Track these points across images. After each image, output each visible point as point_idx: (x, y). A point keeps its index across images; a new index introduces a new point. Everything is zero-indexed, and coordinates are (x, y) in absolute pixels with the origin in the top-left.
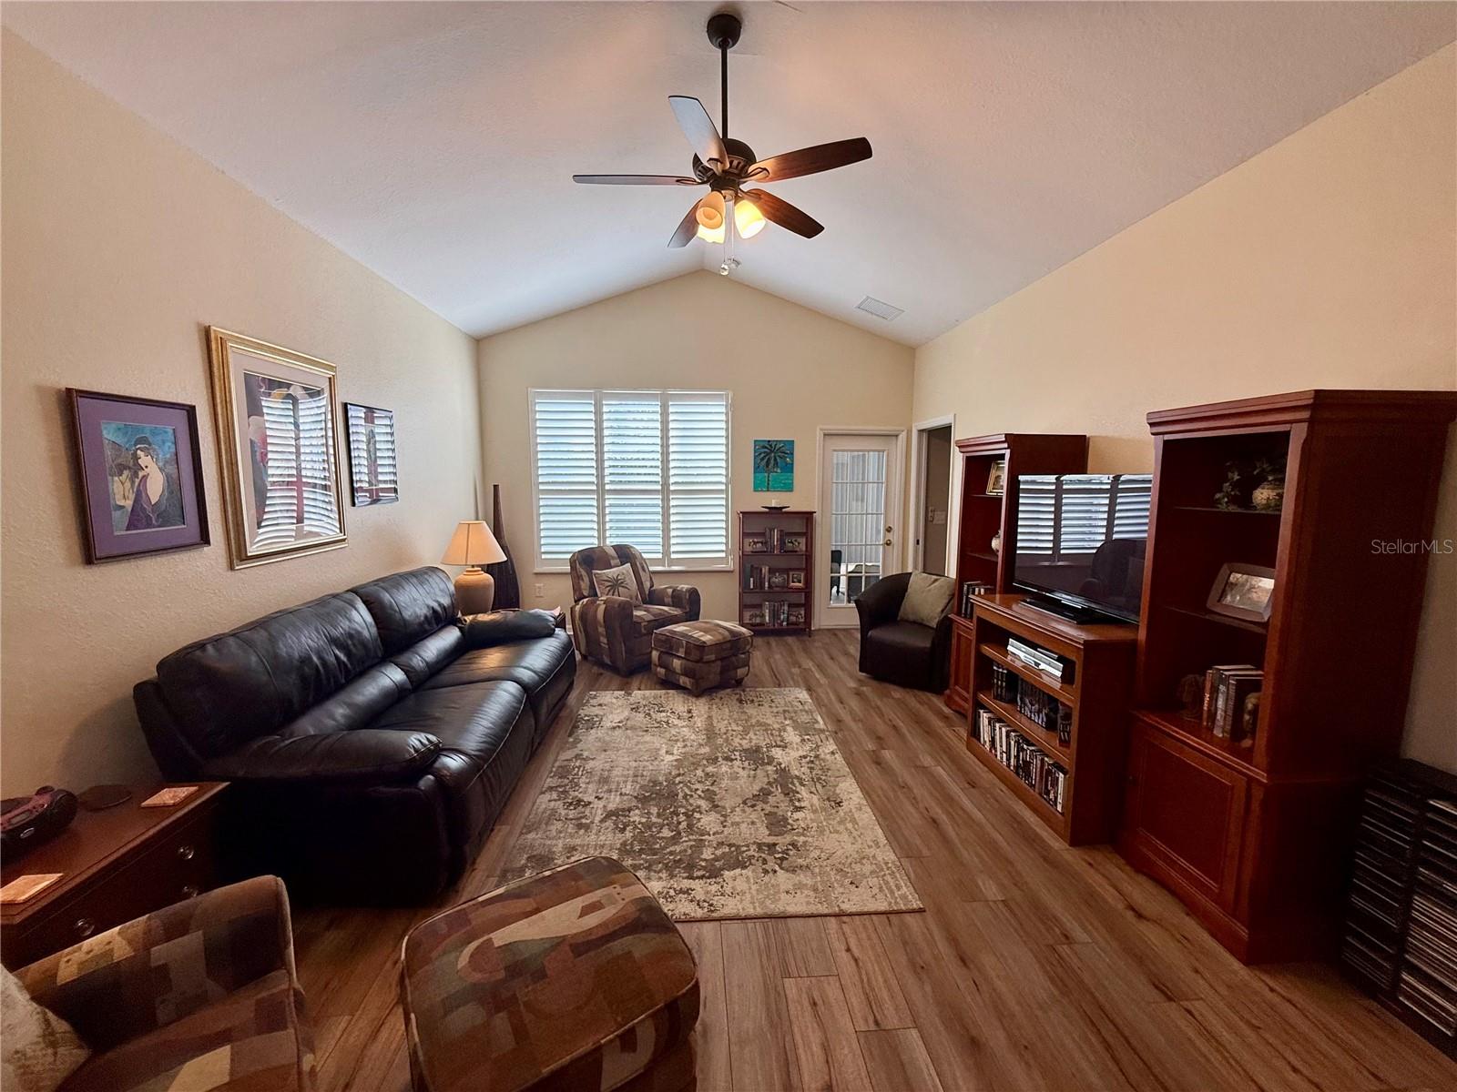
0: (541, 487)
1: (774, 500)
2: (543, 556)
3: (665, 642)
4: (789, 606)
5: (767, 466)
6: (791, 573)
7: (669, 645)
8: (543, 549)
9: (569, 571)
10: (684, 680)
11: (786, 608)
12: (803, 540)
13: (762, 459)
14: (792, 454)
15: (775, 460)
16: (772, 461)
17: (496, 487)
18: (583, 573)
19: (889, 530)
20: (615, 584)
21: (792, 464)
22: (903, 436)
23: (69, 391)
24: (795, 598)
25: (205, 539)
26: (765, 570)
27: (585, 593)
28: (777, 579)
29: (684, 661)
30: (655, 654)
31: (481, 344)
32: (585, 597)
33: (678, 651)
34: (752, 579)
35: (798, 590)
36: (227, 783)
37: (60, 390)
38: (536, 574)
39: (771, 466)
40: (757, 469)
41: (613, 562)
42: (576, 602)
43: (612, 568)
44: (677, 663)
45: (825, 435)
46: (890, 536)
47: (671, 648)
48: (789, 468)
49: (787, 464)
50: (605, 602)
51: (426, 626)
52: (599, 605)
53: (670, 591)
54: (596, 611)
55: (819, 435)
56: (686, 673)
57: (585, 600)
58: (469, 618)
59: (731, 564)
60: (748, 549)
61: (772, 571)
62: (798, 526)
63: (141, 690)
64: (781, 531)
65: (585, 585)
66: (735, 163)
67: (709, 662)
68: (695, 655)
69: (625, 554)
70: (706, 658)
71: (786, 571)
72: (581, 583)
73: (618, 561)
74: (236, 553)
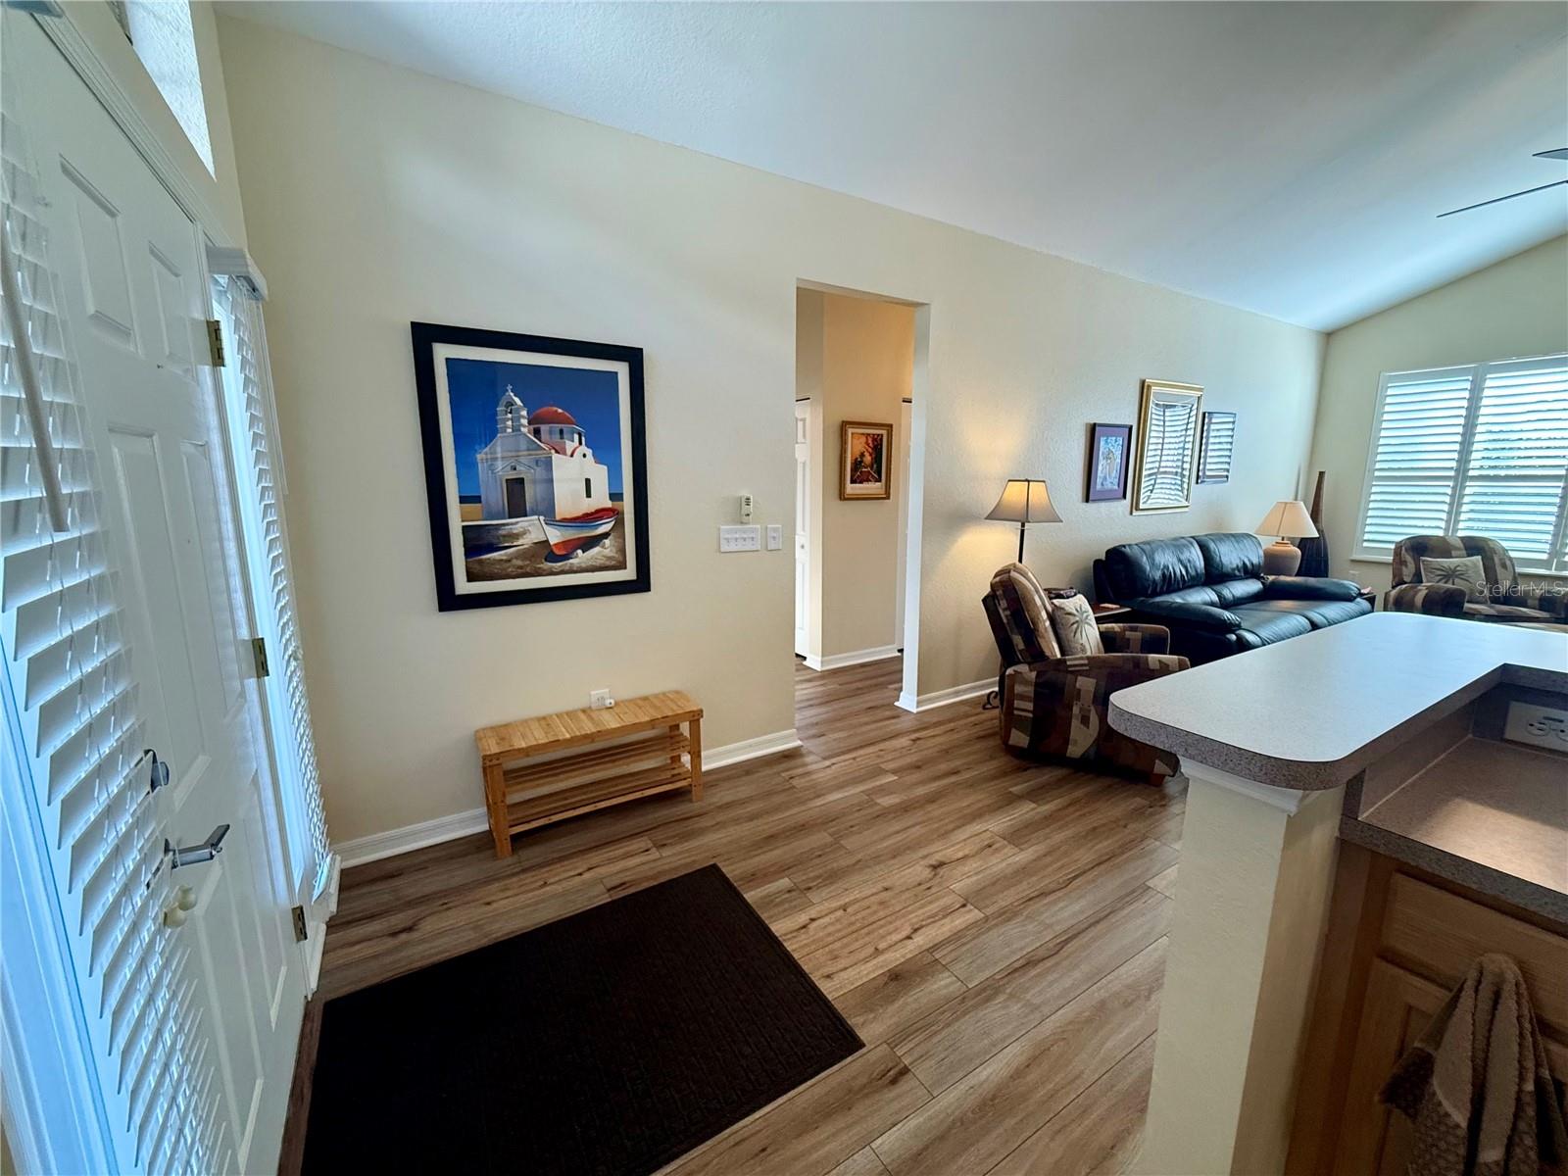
0: (1377, 474)
2: (1365, 544)
8: (1366, 537)
9: (1391, 561)
17: (1322, 474)
18: (1409, 559)
20: (1451, 575)
23: (1096, 424)
25: (1124, 497)
27: (1406, 579)
31: (1331, 337)
32: (1406, 583)
36: (1128, 609)
38: (1353, 561)
41: (1454, 553)
42: (1393, 587)
43: (1452, 557)
50: (1428, 588)
51: (1237, 572)
52: (1420, 590)
53: (1539, 594)
54: (1414, 596)
57: (1404, 586)
58: (1271, 578)
63: (1097, 562)
65: (1408, 573)
69: (1477, 547)
72: (1404, 568)
73: (1464, 552)
74: (1135, 506)
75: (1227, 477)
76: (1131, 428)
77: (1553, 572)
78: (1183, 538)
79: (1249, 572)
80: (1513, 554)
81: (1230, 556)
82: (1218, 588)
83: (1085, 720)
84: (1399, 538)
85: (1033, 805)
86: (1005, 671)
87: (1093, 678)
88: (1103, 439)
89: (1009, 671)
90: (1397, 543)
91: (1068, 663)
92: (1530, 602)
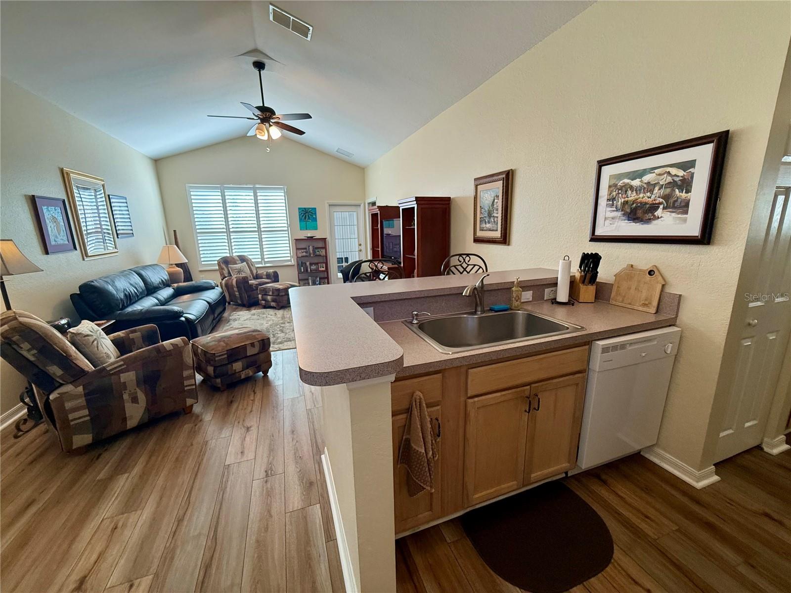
0: (198, 231)
1: (309, 234)
2: (203, 263)
3: (264, 290)
4: (320, 278)
5: (305, 219)
6: (319, 265)
7: (265, 292)
8: (202, 259)
9: (218, 269)
10: (273, 304)
11: (318, 279)
12: (324, 251)
13: (303, 216)
14: (315, 213)
15: (308, 216)
16: (307, 217)
17: (175, 231)
18: (224, 267)
19: (360, 245)
20: (239, 271)
21: (316, 218)
22: (362, 205)
23: (33, 196)
24: (322, 275)
25: (75, 248)
26: (308, 264)
27: (226, 275)
28: (313, 267)
29: (272, 297)
30: (260, 296)
31: (157, 162)
32: (226, 277)
33: (269, 293)
34: (302, 268)
35: (323, 271)
36: (114, 321)
37: (30, 196)
38: (201, 271)
39: (307, 219)
40: (300, 220)
41: (237, 262)
42: (222, 280)
43: (237, 264)
44: (269, 298)
45: (329, 205)
46: (360, 247)
47: (266, 292)
48: (315, 220)
49: (314, 218)
50: (236, 277)
51: (160, 285)
52: (233, 279)
53: (265, 273)
54: (232, 282)
55: (327, 206)
56: (273, 301)
57: (226, 278)
58: (176, 285)
59: (293, 262)
60: (300, 255)
61: (311, 264)
62: (321, 244)
64: (313, 247)
65: (226, 272)
66: (267, 115)
67: (282, 296)
68: (276, 293)
69: (243, 259)
70: (281, 294)
71: (317, 264)
72: (224, 271)
73: (240, 262)
74: (85, 254)
75: (133, 234)
76: (64, 201)
77: (263, 265)
78: (125, 271)
79: (166, 284)
80: (253, 260)
81: (155, 277)
82: (155, 295)
83: (135, 400)
84: (218, 258)
85: (126, 475)
86: (48, 398)
87: (133, 371)
88: (44, 208)
89: (52, 397)
90: (218, 261)
91: (108, 369)
92: (264, 277)
